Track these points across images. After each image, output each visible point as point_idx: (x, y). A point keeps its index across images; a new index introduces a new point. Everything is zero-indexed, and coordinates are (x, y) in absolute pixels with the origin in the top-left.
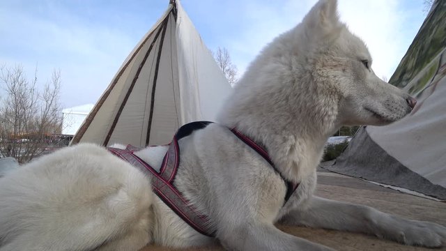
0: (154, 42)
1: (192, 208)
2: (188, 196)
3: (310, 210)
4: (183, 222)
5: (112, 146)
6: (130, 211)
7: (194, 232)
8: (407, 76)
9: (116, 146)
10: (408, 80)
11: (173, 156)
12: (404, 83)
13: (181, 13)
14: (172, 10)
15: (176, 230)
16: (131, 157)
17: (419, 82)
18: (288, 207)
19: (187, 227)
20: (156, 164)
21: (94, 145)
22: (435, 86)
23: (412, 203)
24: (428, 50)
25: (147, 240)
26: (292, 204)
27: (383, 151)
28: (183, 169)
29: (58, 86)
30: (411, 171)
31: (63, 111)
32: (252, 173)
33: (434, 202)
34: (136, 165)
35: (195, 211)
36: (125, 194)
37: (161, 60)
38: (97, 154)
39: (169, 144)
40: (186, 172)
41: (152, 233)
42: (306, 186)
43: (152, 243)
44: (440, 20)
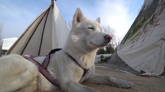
0: (44, 16)
1: (53, 77)
2: (51, 73)
3: (93, 78)
4: (49, 82)
5: (25, 56)
6: (30, 78)
7: (53, 85)
8: (130, 35)
9: (26, 56)
10: (131, 37)
11: (48, 60)
12: (129, 38)
13: (55, 6)
14: (52, 5)
15: (47, 85)
16: (32, 60)
17: (133, 38)
18: (85, 77)
19: (51, 84)
20: (41, 62)
21: (18, 55)
22: (137, 40)
23: (127, 76)
24: (136, 28)
25: (36, 88)
26: (86, 76)
27: (121, 59)
28: (50, 64)
29: (2, 29)
30: (129, 66)
31: (3, 40)
32: (72, 66)
33: (133, 75)
34: (33, 63)
35: (54, 78)
36: (28, 72)
37: (46, 23)
38: (19, 58)
39: (47, 56)
40: (51, 65)
41: (38, 86)
42: (91, 70)
43: (38, 89)
44: (140, 19)
